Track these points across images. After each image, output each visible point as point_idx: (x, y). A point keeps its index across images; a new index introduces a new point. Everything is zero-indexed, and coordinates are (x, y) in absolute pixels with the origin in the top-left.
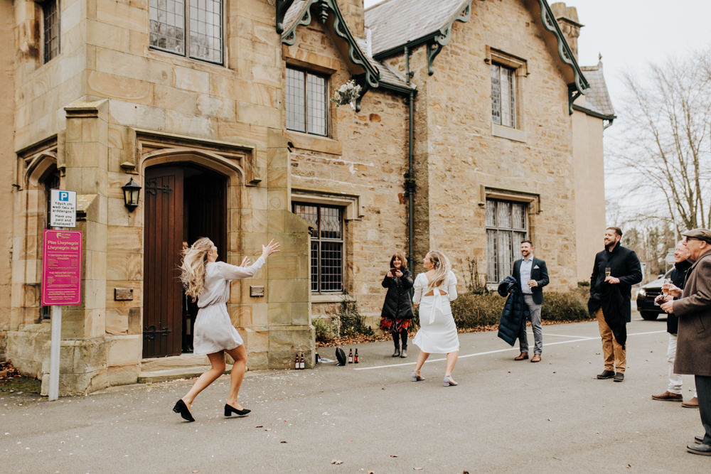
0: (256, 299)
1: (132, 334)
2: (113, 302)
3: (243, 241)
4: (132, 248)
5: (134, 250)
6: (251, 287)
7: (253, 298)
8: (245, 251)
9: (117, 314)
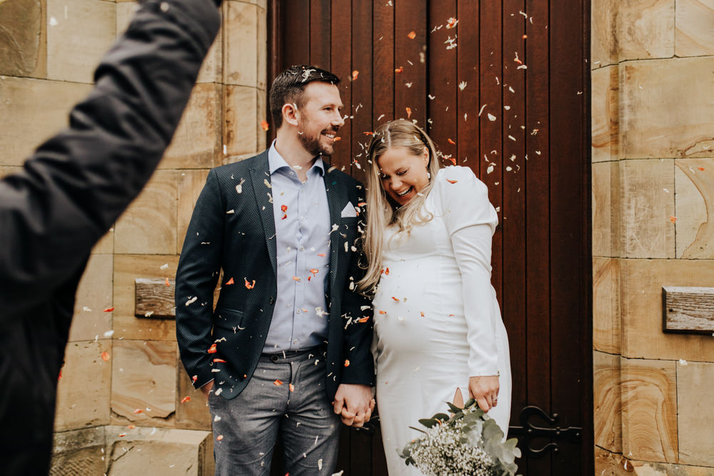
0: (695, 343)
1: (188, 427)
2: (132, 320)
3: (626, 101)
4: (191, 152)
5: (194, 157)
6: (664, 294)
7: (677, 340)
8: (636, 140)
9: (144, 359)
